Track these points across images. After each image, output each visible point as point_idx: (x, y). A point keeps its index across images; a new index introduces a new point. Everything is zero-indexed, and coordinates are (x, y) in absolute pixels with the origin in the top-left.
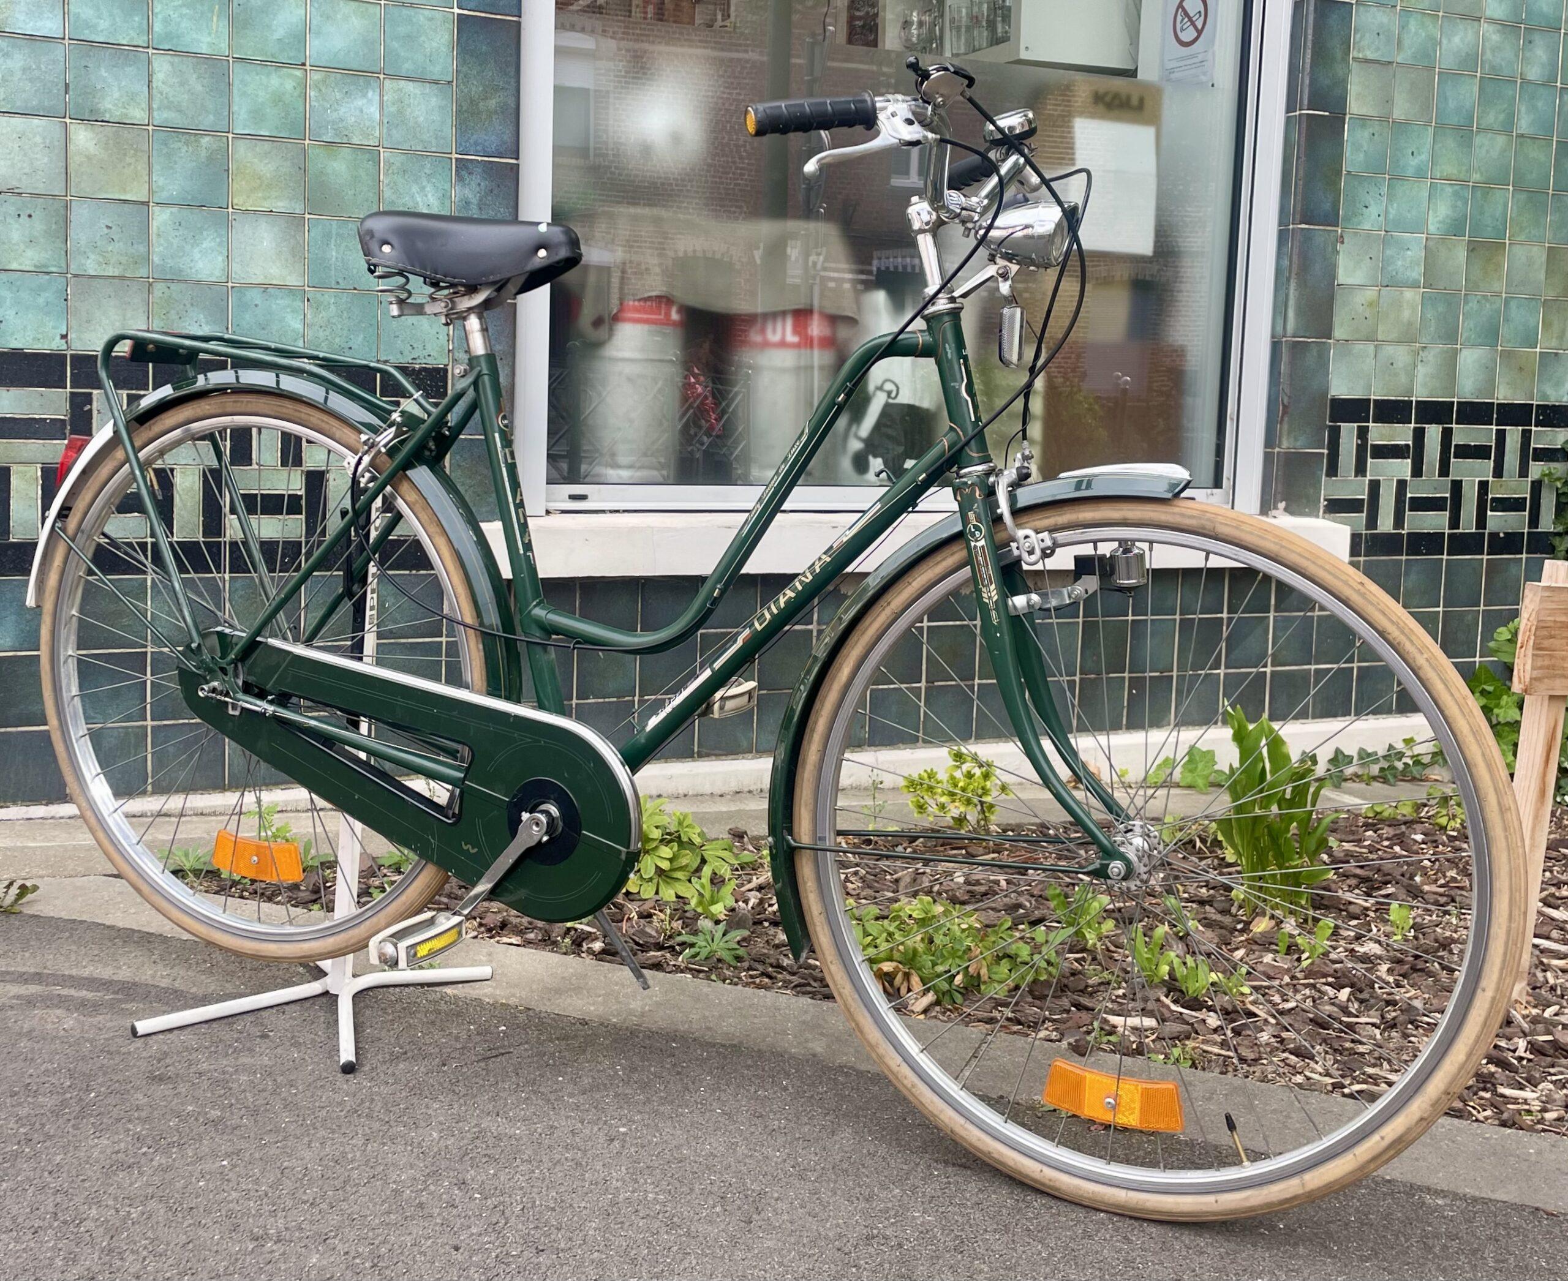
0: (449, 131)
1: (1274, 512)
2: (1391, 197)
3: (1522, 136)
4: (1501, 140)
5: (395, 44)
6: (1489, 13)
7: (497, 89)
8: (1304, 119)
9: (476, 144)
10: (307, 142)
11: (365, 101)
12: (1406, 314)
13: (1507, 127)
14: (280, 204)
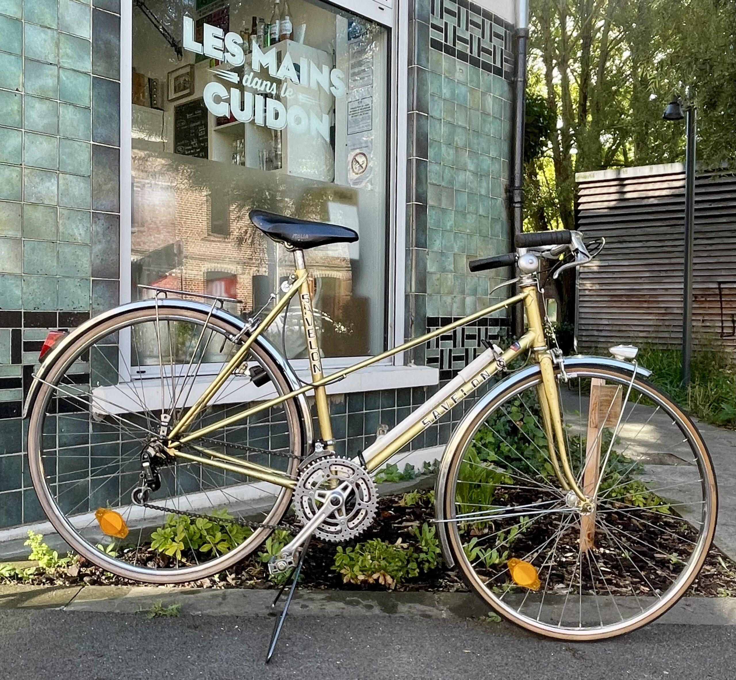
0: (89, 199)
1: (410, 364)
2: (443, 238)
3: (480, 215)
4: (474, 216)
5: (64, 157)
6: (469, 168)
7: (110, 180)
8: (414, 206)
9: (101, 205)
10: (22, 203)
11: (50, 183)
12: (449, 283)
13: (476, 212)
14: (10, 233)
